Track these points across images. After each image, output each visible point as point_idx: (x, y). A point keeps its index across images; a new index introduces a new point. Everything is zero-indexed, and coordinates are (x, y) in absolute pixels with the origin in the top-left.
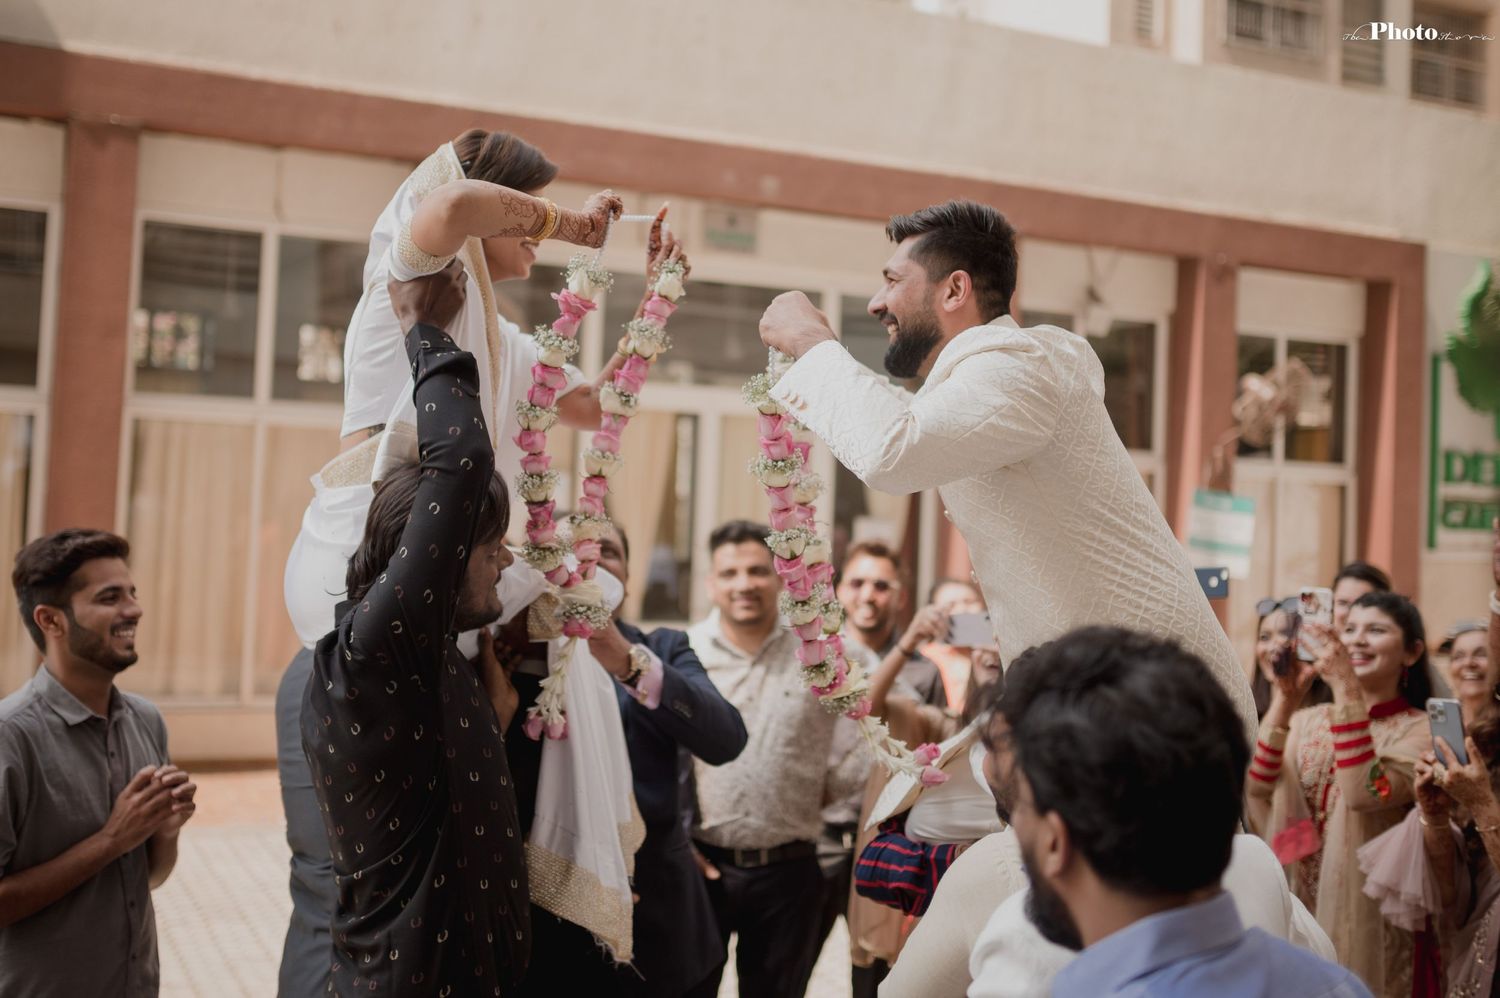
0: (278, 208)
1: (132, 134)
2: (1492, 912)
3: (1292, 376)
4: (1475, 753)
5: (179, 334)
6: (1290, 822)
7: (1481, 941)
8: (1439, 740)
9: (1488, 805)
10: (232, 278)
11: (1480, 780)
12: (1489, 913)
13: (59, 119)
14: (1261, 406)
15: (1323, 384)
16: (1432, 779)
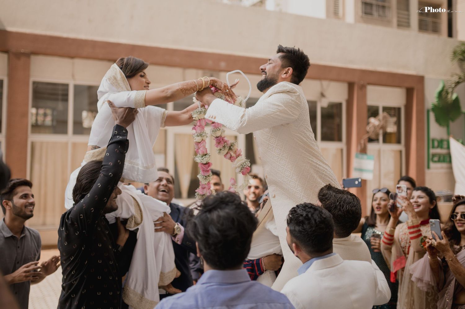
0: (73, 76)
1: (28, 55)
2: (451, 285)
3: (384, 118)
4: (445, 236)
5: (45, 115)
6: (398, 257)
7: (448, 294)
8: (433, 232)
9: (449, 252)
10: (60, 97)
11: (446, 244)
12: (450, 286)
13: (6, 52)
14: (375, 127)
15: (394, 119)
16: (431, 244)
